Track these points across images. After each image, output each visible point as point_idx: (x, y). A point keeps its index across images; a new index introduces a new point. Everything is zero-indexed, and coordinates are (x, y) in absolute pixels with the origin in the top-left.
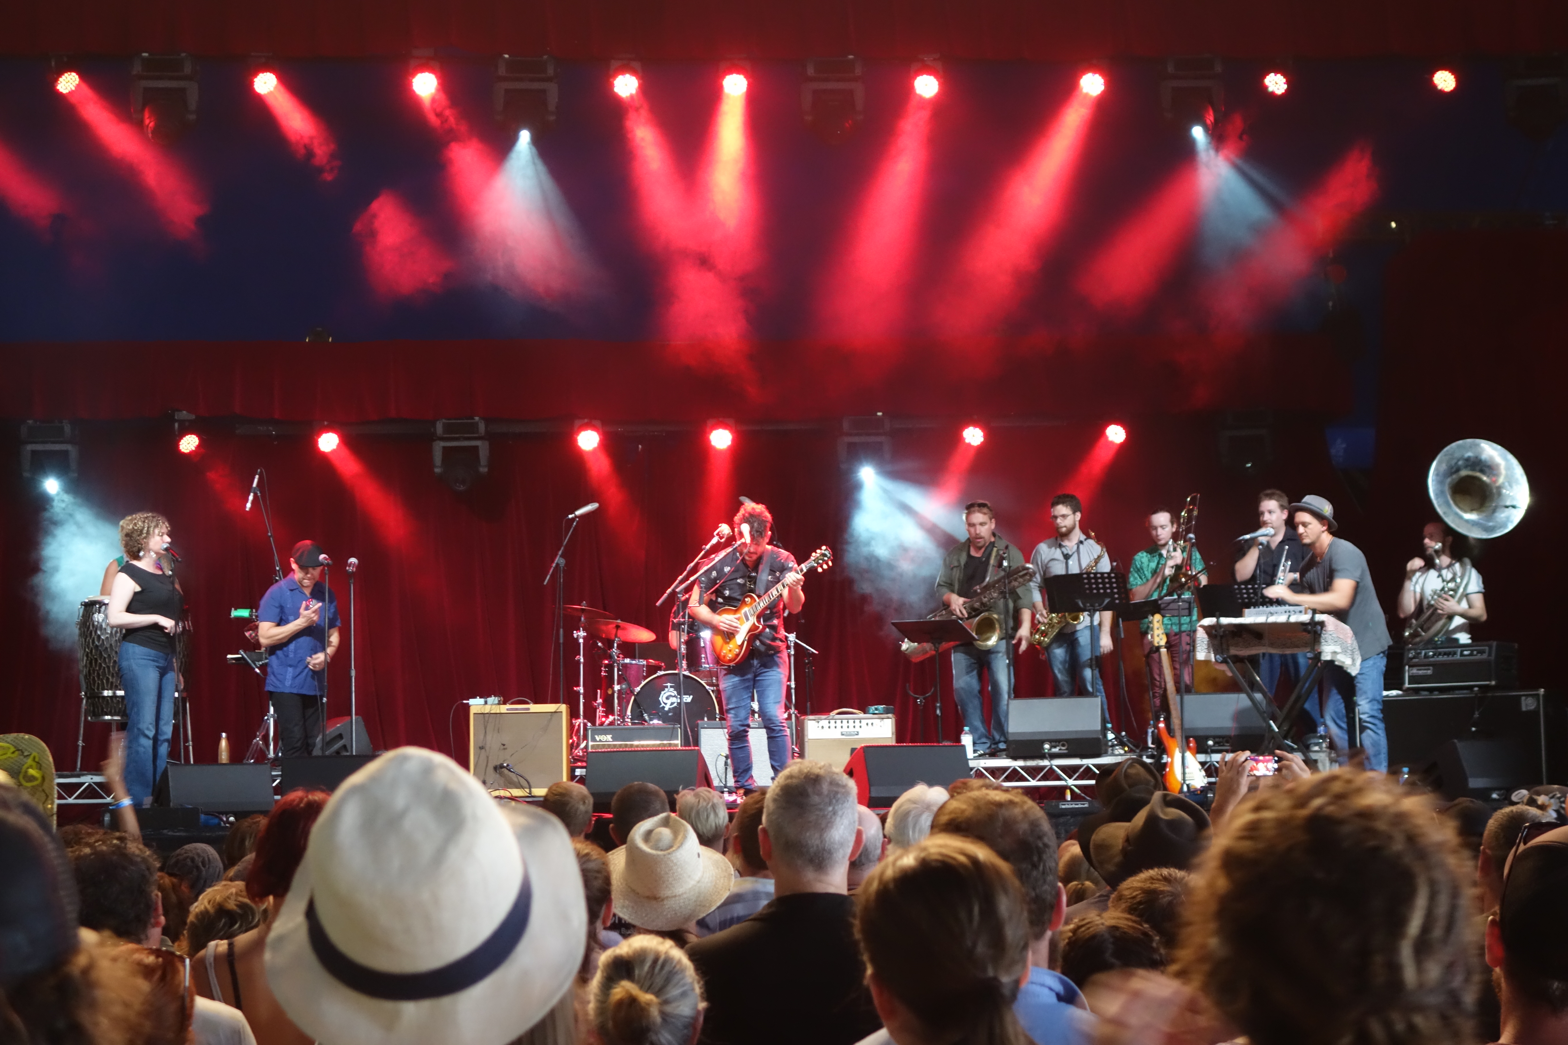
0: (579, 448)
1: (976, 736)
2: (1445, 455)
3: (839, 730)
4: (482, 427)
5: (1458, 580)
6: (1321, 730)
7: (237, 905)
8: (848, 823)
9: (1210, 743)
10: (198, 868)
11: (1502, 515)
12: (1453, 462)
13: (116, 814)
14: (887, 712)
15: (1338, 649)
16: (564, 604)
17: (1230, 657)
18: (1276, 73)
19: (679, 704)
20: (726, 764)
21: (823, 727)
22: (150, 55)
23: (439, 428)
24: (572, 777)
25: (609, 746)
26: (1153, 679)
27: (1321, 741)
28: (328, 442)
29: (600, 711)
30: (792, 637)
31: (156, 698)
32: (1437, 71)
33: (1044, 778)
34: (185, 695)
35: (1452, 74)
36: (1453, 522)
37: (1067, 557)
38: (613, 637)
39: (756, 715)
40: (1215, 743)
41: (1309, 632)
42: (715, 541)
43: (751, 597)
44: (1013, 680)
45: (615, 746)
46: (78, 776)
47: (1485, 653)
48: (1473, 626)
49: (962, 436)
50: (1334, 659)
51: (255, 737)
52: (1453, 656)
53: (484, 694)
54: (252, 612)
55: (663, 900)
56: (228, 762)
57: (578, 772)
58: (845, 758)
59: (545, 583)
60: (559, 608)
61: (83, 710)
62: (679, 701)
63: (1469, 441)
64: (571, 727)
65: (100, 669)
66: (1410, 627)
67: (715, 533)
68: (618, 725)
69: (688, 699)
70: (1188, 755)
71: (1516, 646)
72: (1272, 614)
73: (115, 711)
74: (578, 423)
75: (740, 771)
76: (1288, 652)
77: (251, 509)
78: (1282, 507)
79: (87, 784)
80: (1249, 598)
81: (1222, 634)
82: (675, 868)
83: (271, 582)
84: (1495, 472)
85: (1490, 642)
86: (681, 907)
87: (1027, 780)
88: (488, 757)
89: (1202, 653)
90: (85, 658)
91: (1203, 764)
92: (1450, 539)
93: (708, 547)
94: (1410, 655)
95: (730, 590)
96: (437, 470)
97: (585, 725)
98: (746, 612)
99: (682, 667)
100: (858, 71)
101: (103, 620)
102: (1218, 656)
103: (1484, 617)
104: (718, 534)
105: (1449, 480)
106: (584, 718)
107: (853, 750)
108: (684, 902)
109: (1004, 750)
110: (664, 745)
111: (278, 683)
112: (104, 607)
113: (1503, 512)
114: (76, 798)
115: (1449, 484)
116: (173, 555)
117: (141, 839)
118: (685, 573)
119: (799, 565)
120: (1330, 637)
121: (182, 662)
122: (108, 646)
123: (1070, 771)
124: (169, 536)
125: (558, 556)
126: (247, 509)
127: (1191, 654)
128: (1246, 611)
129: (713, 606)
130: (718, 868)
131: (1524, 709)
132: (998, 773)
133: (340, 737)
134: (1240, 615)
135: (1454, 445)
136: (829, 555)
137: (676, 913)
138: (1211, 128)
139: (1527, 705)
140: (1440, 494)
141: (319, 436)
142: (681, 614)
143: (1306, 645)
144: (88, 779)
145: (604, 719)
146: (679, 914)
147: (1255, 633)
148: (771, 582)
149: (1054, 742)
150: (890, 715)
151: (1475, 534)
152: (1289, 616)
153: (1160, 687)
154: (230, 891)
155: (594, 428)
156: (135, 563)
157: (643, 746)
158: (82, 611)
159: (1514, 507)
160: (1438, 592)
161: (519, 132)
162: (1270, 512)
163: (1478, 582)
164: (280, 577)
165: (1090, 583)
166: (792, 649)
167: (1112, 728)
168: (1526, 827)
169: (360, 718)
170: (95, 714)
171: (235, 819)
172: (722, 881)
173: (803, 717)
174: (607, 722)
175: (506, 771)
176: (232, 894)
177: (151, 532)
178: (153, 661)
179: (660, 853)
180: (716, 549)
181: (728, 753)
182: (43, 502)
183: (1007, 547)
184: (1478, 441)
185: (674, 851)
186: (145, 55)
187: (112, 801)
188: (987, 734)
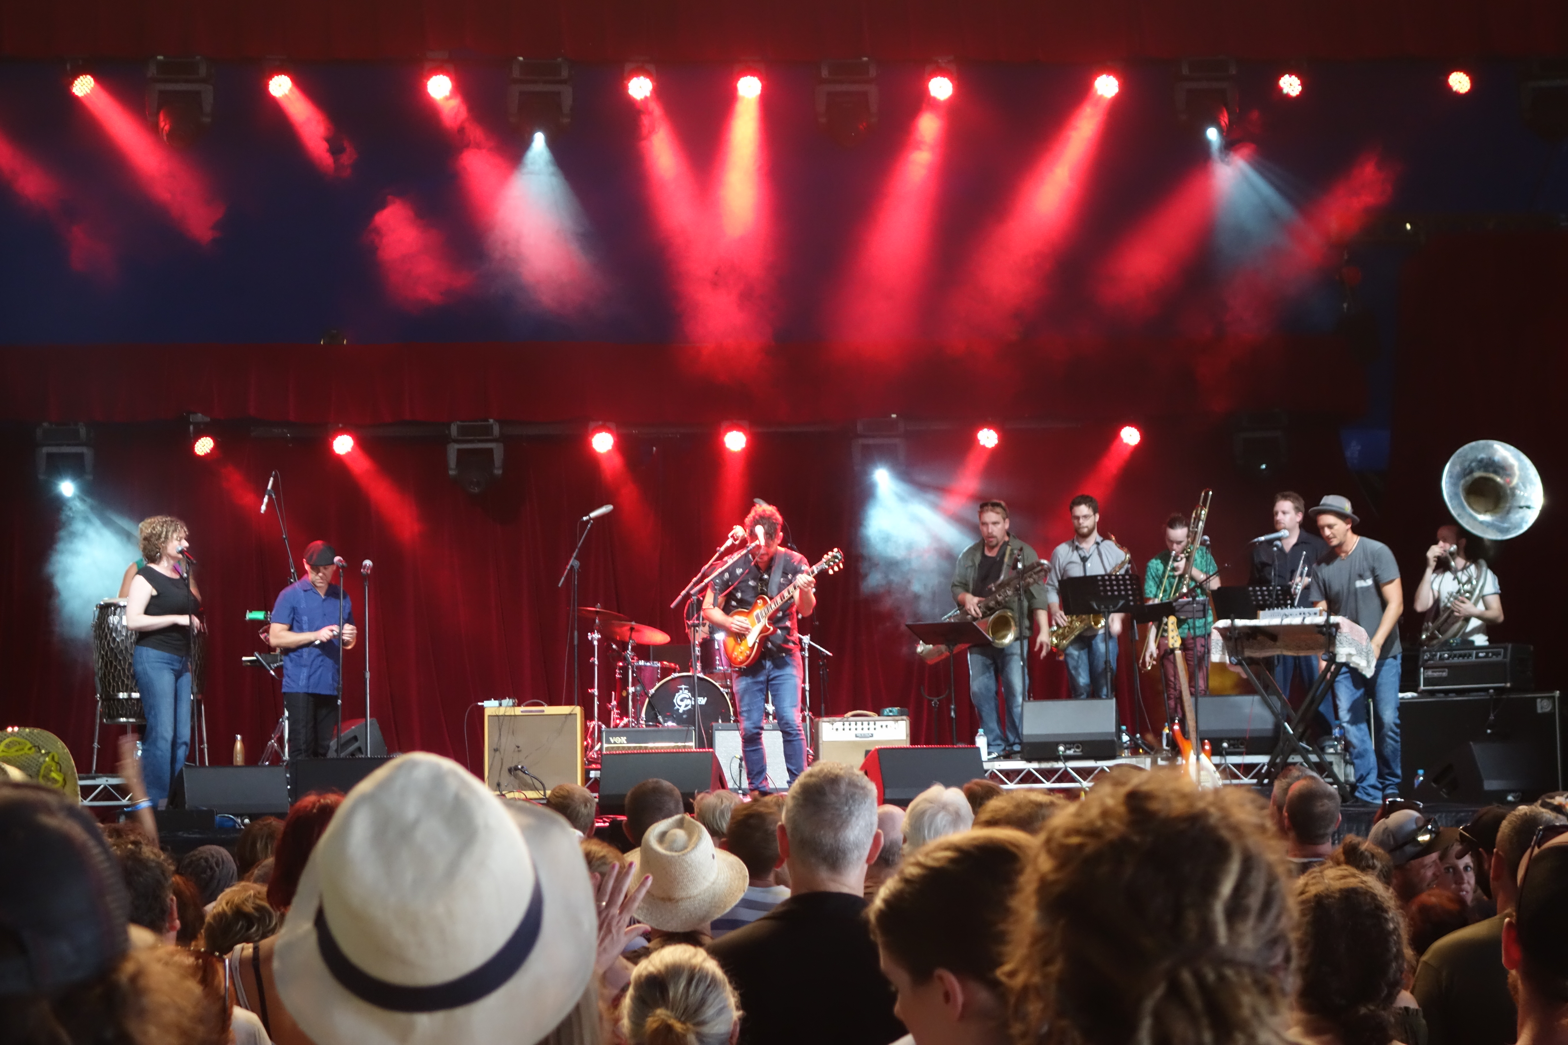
0: (594, 450)
1: (991, 737)
2: (1458, 457)
3: (853, 732)
4: (496, 430)
5: (1474, 582)
6: (1336, 732)
7: (254, 908)
8: (864, 825)
9: (1225, 745)
10: (211, 868)
11: (1516, 516)
12: (1467, 464)
13: (133, 815)
14: (901, 714)
15: (1353, 651)
16: (578, 606)
17: (1244, 659)
18: (1291, 75)
19: (693, 706)
20: (740, 766)
21: (837, 729)
22: (164, 57)
23: (454, 430)
24: (586, 778)
25: (623, 748)
26: (1167, 680)
27: (1336, 743)
28: (343, 445)
29: (615, 713)
30: (806, 639)
31: (173, 701)
32: (1453, 72)
33: (1059, 780)
34: (199, 697)
35: (1467, 75)
36: (1468, 523)
37: (1084, 560)
38: (627, 639)
39: (771, 718)
40: (1229, 745)
41: (1324, 634)
42: (729, 543)
43: (764, 599)
44: (1027, 681)
45: (629, 748)
46: (94, 778)
47: (1500, 654)
48: (1489, 627)
49: (976, 437)
50: (1349, 661)
51: (271, 738)
52: (1468, 658)
53: (499, 696)
54: (267, 613)
55: (677, 901)
56: (243, 764)
57: (593, 774)
58: (860, 760)
59: (560, 585)
60: (574, 611)
61: (98, 713)
62: (693, 703)
63: (1482, 442)
64: (586, 729)
65: (115, 671)
66: (1427, 630)
67: (730, 535)
68: (633, 727)
69: (702, 701)
70: (1203, 757)
71: (1532, 648)
72: (1287, 616)
73: (130, 713)
74: (592, 425)
75: (755, 773)
76: (1302, 654)
77: (265, 511)
78: (1297, 509)
79: (102, 787)
80: (1264, 600)
81: (1236, 636)
82: (689, 869)
83: (285, 584)
84: (1508, 472)
85: (1507, 644)
86: (695, 908)
87: (1041, 782)
88: (502, 759)
89: (1216, 656)
90: (100, 660)
91: (1217, 766)
92: (1463, 541)
93: (722, 549)
94: (1425, 657)
95: (742, 592)
96: (451, 473)
97: (600, 727)
98: (758, 614)
99: (696, 669)
100: (873, 72)
101: (118, 623)
102: (1233, 658)
103: (1501, 618)
104: (732, 536)
105: (1462, 482)
106: (599, 720)
107: (867, 752)
108: (699, 904)
109: (1018, 752)
110: (679, 747)
111: (292, 684)
112: (119, 609)
113: (1518, 513)
114: (91, 800)
115: (1463, 486)
116: (187, 557)
117: (157, 841)
118: (699, 575)
119: (811, 566)
120: (1345, 639)
121: (197, 665)
122: (123, 648)
123: (1085, 773)
124: (187, 540)
125: (572, 559)
126: (262, 512)
127: (1206, 656)
128: (1261, 613)
129: (727, 610)
130: (732, 870)
131: (1539, 711)
132: (1012, 776)
133: (355, 739)
134: (1254, 616)
135: (1467, 447)
136: (840, 557)
137: (691, 915)
138: (1225, 129)
139: (1542, 708)
140: (1454, 496)
141: (334, 439)
142: (696, 616)
143: (1319, 647)
144: (103, 782)
145: (618, 721)
146: (693, 916)
147: (1271, 634)
148: (783, 584)
149: (1069, 744)
150: (904, 717)
151: (1490, 535)
152: (1304, 618)
153: (1175, 690)
154: (249, 893)
155: (609, 430)
156: (153, 566)
157: (657, 748)
158: (97, 613)
159: (1528, 507)
160: (1454, 594)
161: (534, 134)
162: (1284, 513)
163: (1494, 584)
164: (295, 580)
165: (1105, 586)
166: (807, 651)
167: (1127, 730)
168: (1540, 830)
169: (375, 720)
170: (111, 717)
171: (251, 820)
172: (737, 882)
173: (817, 719)
174: (622, 724)
175: (520, 773)
176: (250, 896)
177: (170, 536)
178: (168, 663)
179: (674, 854)
180: (730, 551)
181: (742, 755)
182: (58, 504)
183: (1021, 550)
184: (1491, 442)
185: (689, 852)
186: (160, 58)
187: (129, 803)
188: (1002, 736)
